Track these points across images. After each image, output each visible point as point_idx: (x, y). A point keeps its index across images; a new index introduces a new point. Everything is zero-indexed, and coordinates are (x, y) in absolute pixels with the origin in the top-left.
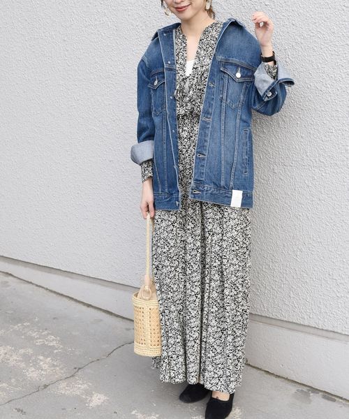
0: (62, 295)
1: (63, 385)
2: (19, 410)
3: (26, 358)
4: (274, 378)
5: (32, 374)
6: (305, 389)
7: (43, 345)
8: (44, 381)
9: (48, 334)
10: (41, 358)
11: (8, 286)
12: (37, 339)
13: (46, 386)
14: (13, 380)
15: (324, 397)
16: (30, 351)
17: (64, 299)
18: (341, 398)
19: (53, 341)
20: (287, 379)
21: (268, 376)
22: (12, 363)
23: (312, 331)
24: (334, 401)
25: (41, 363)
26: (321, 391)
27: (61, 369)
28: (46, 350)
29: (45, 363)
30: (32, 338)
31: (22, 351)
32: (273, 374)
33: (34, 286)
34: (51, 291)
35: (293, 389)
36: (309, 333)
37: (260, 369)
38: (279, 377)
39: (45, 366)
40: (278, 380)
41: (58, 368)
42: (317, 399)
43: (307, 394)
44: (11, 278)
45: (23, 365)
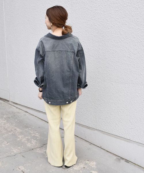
0: (43, 120)
1: (38, 149)
2: (23, 156)
3: (28, 140)
4: (109, 153)
5: (29, 145)
6: (119, 158)
7: (34, 136)
8: (32, 147)
9: (36, 133)
10: (33, 140)
11: (26, 116)
12: (32, 134)
13: (33, 149)
14: (22, 146)
15: (125, 161)
16: (30, 138)
17: (44, 121)
18: (131, 162)
19: (37, 135)
20: (113, 154)
21: (107, 152)
22: (23, 141)
23: (123, 139)
24: (129, 163)
25: (32, 142)
26: (125, 159)
27: (39, 144)
28: (35, 138)
29: (34, 142)
30: (31, 133)
31: (27, 137)
32: (109, 152)
33: (34, 116)
34: (40, 118)
35: (115, 157)
36: (122, 140)
37: (105, 150)
38: (111, 153)
39: (34, 143)
40: (111, 154)
41: (37, 144)
42: (123, 162)
43: (119, 160)
44: (27, 113)
45: (26, 142)
